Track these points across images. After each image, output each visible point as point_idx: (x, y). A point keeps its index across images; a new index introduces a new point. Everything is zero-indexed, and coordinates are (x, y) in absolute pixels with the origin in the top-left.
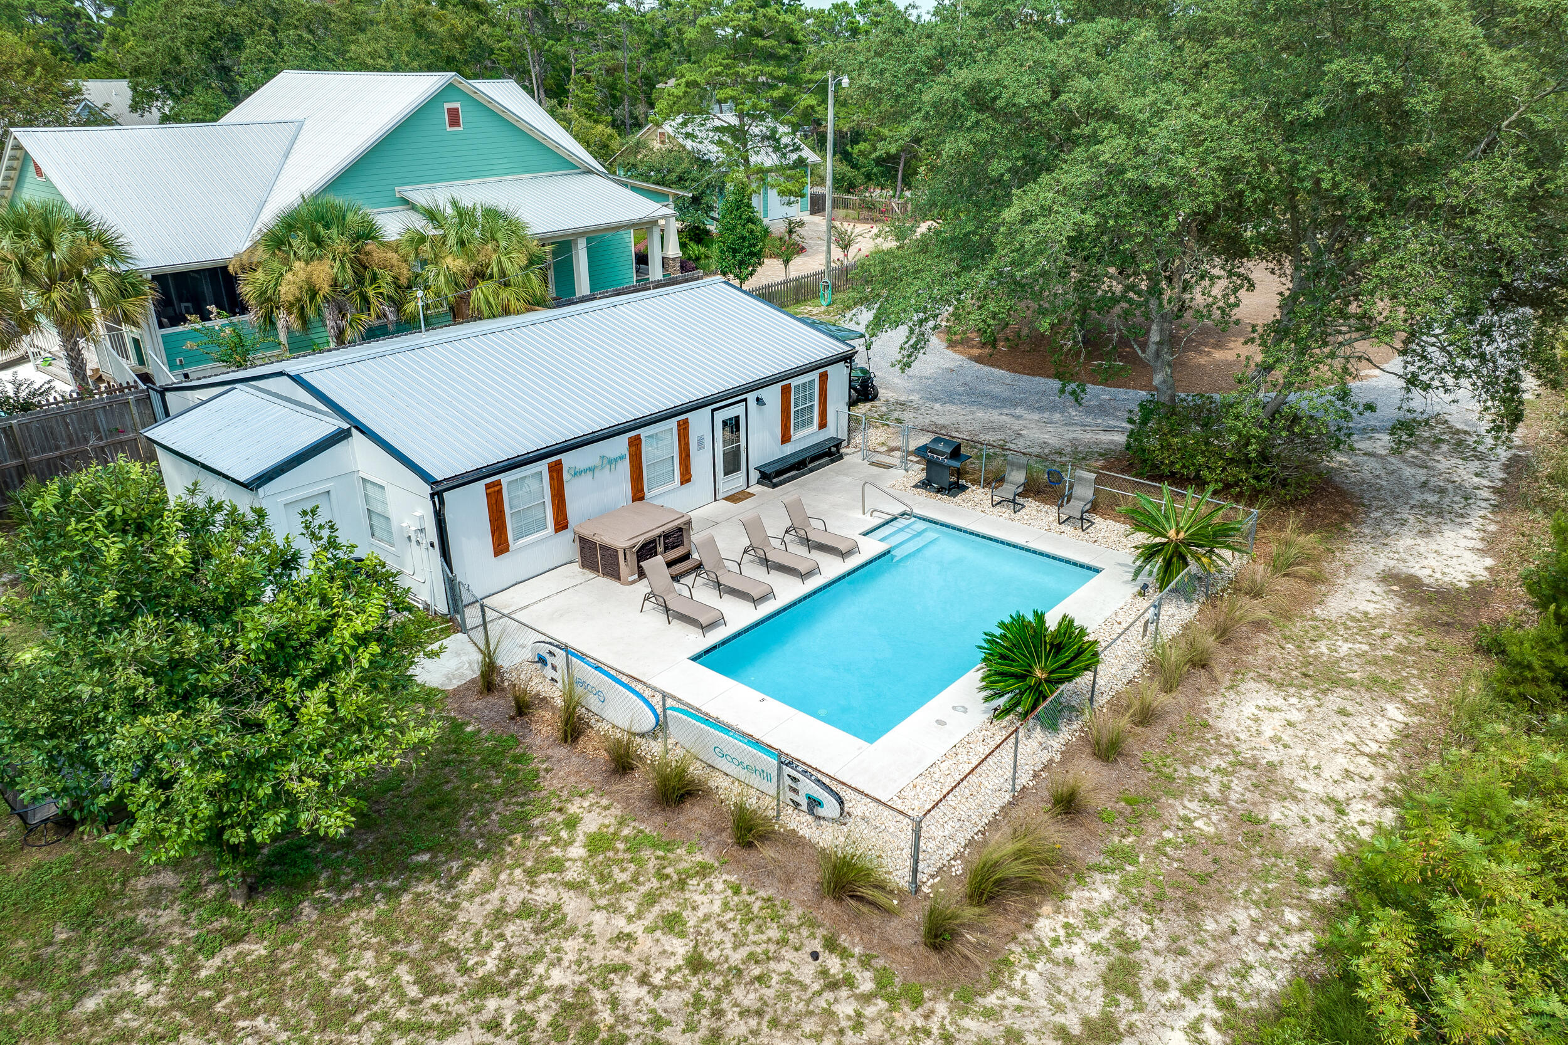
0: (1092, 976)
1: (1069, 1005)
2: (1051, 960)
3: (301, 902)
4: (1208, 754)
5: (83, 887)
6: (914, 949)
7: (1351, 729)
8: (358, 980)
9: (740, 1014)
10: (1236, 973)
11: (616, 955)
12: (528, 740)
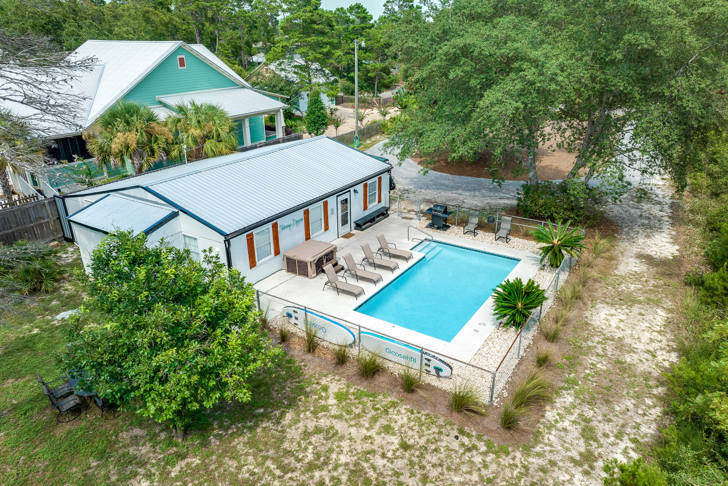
0: (576, 434)
1: (571, 447)
2: (557, 429)
3: (209, 437)
4: (592, 336)
5: (97, 440)
6: (499, 430)
7: (646, 321)
8: (249, 470)
9: (432, 466)
10: (634, 428)
11: (367, 446)
12: (291, 353)
